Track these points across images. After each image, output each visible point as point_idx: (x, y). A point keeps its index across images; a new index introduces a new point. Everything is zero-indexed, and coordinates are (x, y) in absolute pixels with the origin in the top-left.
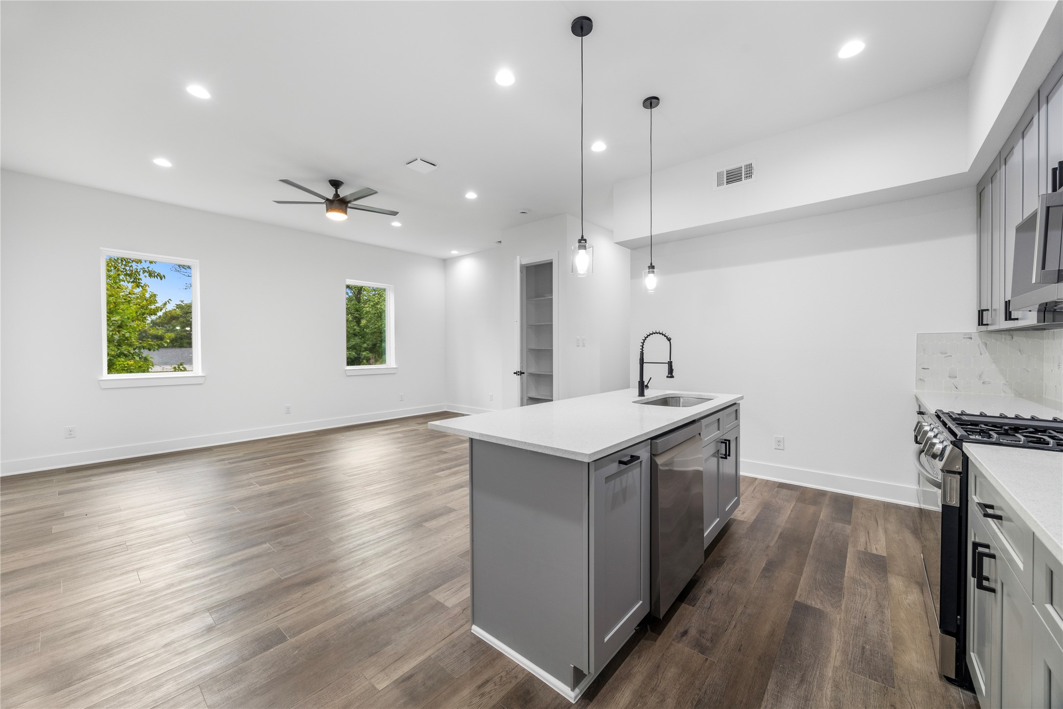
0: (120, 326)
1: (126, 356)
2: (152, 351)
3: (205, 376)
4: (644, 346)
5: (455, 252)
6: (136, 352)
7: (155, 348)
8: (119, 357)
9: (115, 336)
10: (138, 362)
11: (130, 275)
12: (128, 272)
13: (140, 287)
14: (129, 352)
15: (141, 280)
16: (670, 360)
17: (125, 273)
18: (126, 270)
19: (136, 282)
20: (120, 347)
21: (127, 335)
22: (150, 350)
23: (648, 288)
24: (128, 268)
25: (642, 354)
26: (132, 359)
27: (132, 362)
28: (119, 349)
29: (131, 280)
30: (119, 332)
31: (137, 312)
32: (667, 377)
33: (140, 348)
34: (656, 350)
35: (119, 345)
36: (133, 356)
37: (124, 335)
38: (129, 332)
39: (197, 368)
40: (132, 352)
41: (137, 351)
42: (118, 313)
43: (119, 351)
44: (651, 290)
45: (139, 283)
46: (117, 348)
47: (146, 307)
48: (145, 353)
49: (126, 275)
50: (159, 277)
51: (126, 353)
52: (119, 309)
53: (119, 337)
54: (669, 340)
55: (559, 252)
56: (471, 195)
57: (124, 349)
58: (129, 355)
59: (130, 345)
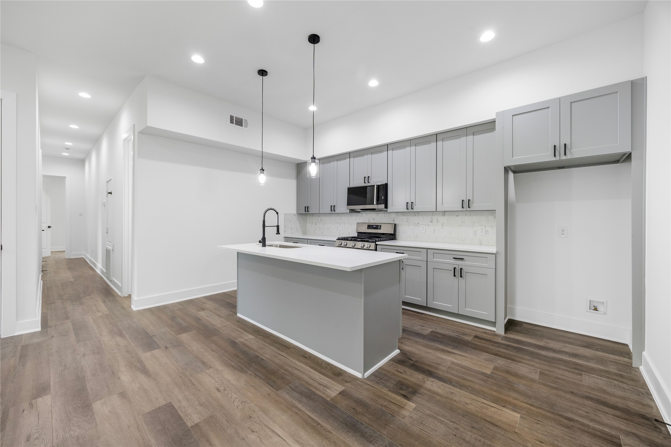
4: (265, 217)
16: (278, 224)
23: (260, 181)
25: (264, 221)
32: (277, 234)
34: (271, 219)
44: (262, 184)
54: (277, 213)
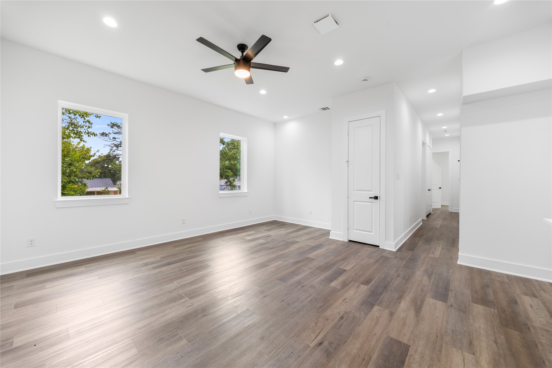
0: (70, 164)
1: (73, 182)
2: (89, 180)
3: (130, 198)
5: (286, 117)
6: (79, 181)
7: (91, 178)
8: (69, 183)
9: (67, 170)
10: (80, 186)
11: (76, 134)
12: (75, 132)
13: (82, 141)
14: (75, 180)
15: (83, 137)
17: (73, 132)
18: (74, 131)
19: (80, 138)
20: (70, 177)
21: (75, 170)
22: (88, 179)
24: (75, 130)
26: (76, 184)
27: (76, 186)
28: (69, 178)
29: (77, 137)
30: (69, 168)
31: (80, 157)
33: (82, 178)
35: (69, 176)
36: (77, 183)
37: (72, 170)
38: (76, 168)
39: (125, 193)
40: (77, 180)
41: (80, 179)
42: (69, 157)
43: (69, 180)
45: (82, 138)
46: (68, 178)
47: (85, 154)
48: (85, 181)
49: (74, 133)
50: (93, 135)
51: (73, 181)
52: (69, 155)
53: (70, 171)
55: (386, 110)
56: (339, 62)
57: (72, 178)
58: (75, 182)
59: (76, 176)
